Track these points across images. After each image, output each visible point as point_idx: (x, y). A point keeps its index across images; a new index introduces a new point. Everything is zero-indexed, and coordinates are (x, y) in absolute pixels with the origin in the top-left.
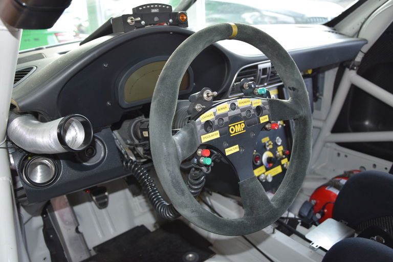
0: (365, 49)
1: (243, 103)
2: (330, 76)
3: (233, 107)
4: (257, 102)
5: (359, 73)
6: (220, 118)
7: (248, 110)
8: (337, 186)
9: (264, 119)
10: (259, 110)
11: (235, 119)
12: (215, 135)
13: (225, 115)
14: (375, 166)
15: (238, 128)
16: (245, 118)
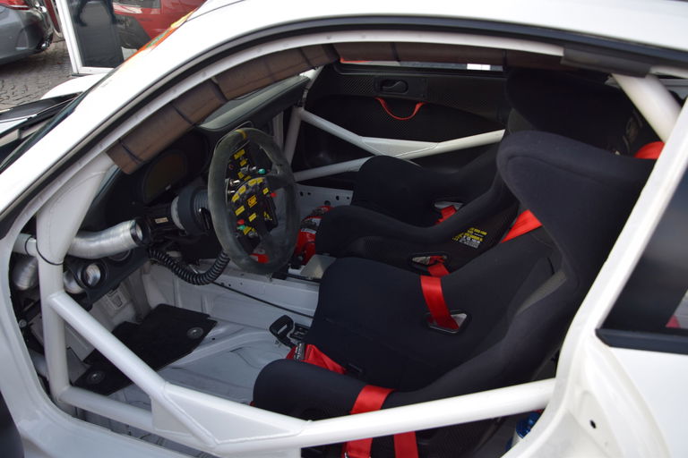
0: (309, 87)
1: (252, 183)
2: (278, 122)
3: (247, 187)
4: (259, 180)
5: (306, 109)
6: (242, 196)
7: (255, 186)
8: (312, 227)
9: (266, 191)
10: (262, 186)
11: (250, 195)
12: (241, 209)
13: (244, 194)
14: (337, 198)
15: (253, 202)
16: (256, 193)
